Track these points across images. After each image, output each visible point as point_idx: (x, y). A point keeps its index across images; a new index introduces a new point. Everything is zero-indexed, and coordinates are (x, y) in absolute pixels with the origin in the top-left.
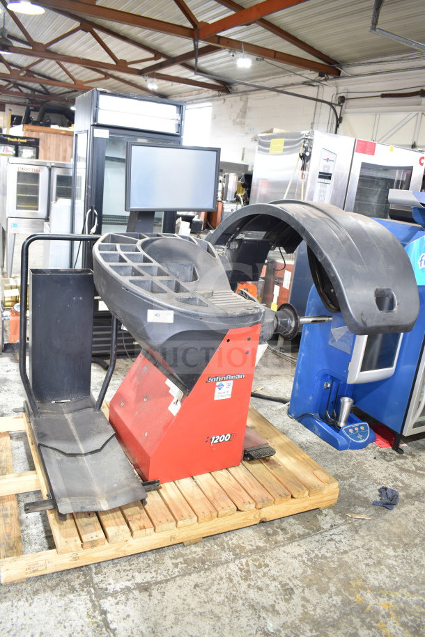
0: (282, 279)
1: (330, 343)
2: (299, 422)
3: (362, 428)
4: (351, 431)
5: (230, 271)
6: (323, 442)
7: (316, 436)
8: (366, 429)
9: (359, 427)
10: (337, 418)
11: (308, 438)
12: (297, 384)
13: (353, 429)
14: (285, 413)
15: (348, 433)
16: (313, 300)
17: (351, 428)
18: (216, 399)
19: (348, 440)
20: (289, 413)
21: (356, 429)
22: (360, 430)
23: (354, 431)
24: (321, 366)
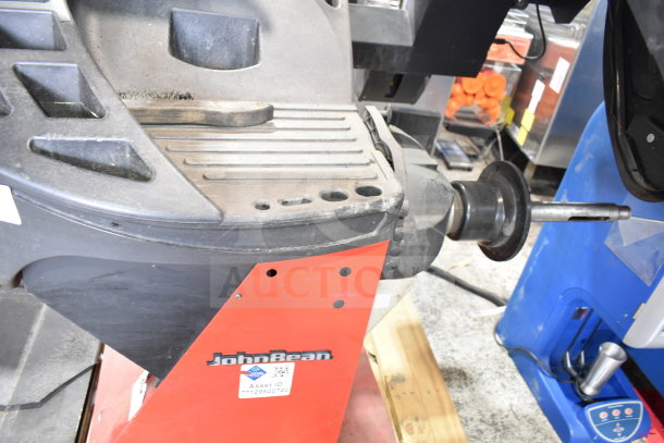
0: (551, 71)
1: (609, 242)
2: (510, 355)
3: (628, 412)
4: (603, 416)
5: (406, 48)
6: (542, 419)
7: (532, 400)
8: (636, 414)
9: (622, 409)
10: (584, 372)
11: (515, 402)
12: (522, 291)
13: (609, 411)
14: (490, 327)
15: (597, 419)
16: (594, 137)
17: (605, 409)
18: (242, 396)
19: (592, 433)
20: (497, 330)
21: (616, 413)
22: (623, 415)
23: (611, 417)
24: (576, 280)
